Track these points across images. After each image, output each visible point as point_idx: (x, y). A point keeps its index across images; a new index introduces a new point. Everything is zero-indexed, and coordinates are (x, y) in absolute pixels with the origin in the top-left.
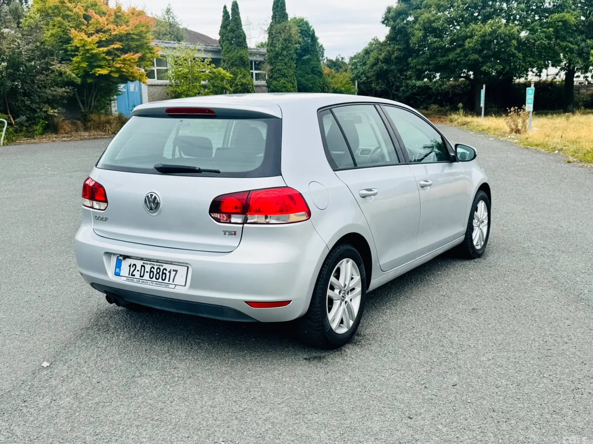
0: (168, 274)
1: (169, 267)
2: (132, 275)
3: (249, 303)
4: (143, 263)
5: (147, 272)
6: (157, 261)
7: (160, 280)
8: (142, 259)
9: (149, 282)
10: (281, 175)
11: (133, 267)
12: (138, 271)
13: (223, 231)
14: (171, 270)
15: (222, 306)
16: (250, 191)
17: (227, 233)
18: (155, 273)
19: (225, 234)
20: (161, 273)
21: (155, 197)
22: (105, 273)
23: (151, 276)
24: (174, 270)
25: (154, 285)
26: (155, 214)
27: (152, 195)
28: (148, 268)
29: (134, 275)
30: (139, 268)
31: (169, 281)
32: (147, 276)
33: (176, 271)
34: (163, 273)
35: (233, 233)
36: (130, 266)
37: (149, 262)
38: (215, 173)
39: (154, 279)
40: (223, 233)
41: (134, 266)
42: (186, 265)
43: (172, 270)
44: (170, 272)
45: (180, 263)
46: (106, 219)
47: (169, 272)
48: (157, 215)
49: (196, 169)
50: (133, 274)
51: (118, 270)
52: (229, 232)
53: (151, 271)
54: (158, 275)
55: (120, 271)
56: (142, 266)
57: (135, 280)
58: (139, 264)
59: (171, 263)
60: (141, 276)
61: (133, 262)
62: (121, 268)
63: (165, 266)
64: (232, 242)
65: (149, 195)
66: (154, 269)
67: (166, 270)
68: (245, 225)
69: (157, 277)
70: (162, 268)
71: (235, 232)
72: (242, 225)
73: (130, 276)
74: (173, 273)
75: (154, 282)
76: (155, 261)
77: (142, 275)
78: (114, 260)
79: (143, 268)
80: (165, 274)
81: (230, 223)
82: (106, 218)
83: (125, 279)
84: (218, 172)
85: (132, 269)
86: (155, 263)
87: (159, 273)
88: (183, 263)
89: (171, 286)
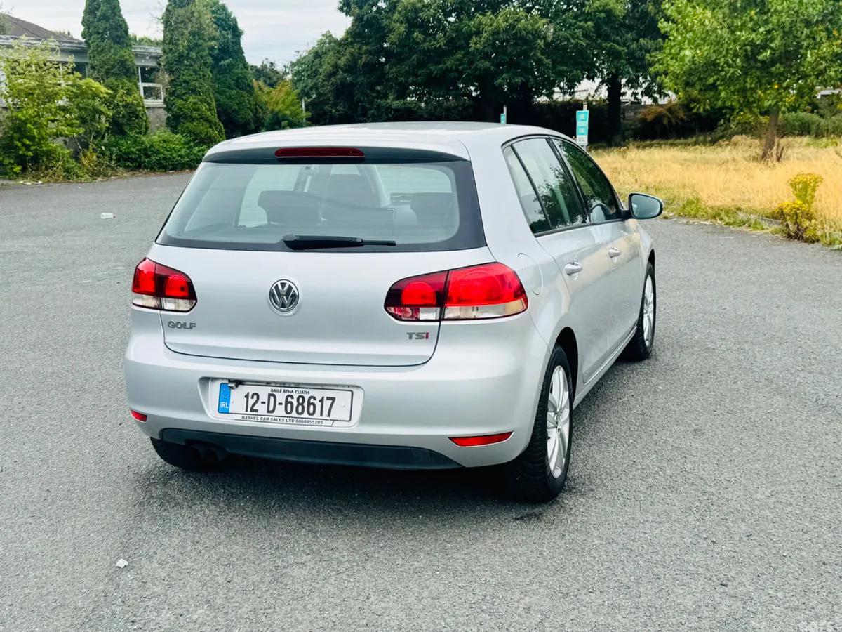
0: (318, 405)
1: (318, 394)
2: (252, 410)
3: (453, 439)
4: (272, 390)
5: (280, 404)
6: (297, 385)
7: (305, 415)
8: (268, 384)
9: (285, 419)
10: (487, 245)
11: (252, 398)
12: (263, 403)
13: (408, 333)
14: (323, 397)
15: (410, 447)
16: (449, 270)
17: (414, 336)
18: (295, 404)
19: (411, 338)
20: (305, 404)
21: (290, 286)
22: (201, 410)
23: (289, 410)
24: (328, 398)
25: (295, 422)
26: (291, 313)
27: (285, 284)
28: (281, 397)
29: (257, 411)
30: (264, 398)
31: (321, 415)
32: (280, 410)
33: (333, 399)
34: (309, 404)
35: (425, 335)
36: (247, 396)
37: (283, 389)
38: (389, 246)
39: (294, 414)
40: (408, 336)
41: (255, 397)
42: (350, 388)
43: (325, 399)
44: (322, 401)
45: (337, 386)
46: (192, 326)
47: (320, 401)
48: (294, 314)
49: (358, 240)
50: (255, 408)
51: (223, 405)
52: (418, 334)
53: (287, 402)
54: (300, 407)
55: (228, 405)
56: (270, 395)
57: (259, 417)
58: (264, 392)
59: (322, 387)
60: (269, 411)
61: (251, 389)
62: (231, 401)
63: (312, 392)
64: (423, 349)
65: (279, 283)
66: (292, 397)
67: (315, 399)
68: (443, 323)
69: (300, 410)
70: (307, 397)
71: (427, 334)
72: (437, 324)
73: (249, 412)
74: (327, 403)
75: (295, 419)
76: (292, 385)
77: (271, 409)
78: (214, 388)
79: (272, 398)
80: (314, 405)
81: (418, 320)
82: (191, 324)
83: (240, 417)
84: (393, 244)
85: (251, 401)
86: (294, 390)
87: (302, 404)
88: (344, 386)
89: (325, 423)
